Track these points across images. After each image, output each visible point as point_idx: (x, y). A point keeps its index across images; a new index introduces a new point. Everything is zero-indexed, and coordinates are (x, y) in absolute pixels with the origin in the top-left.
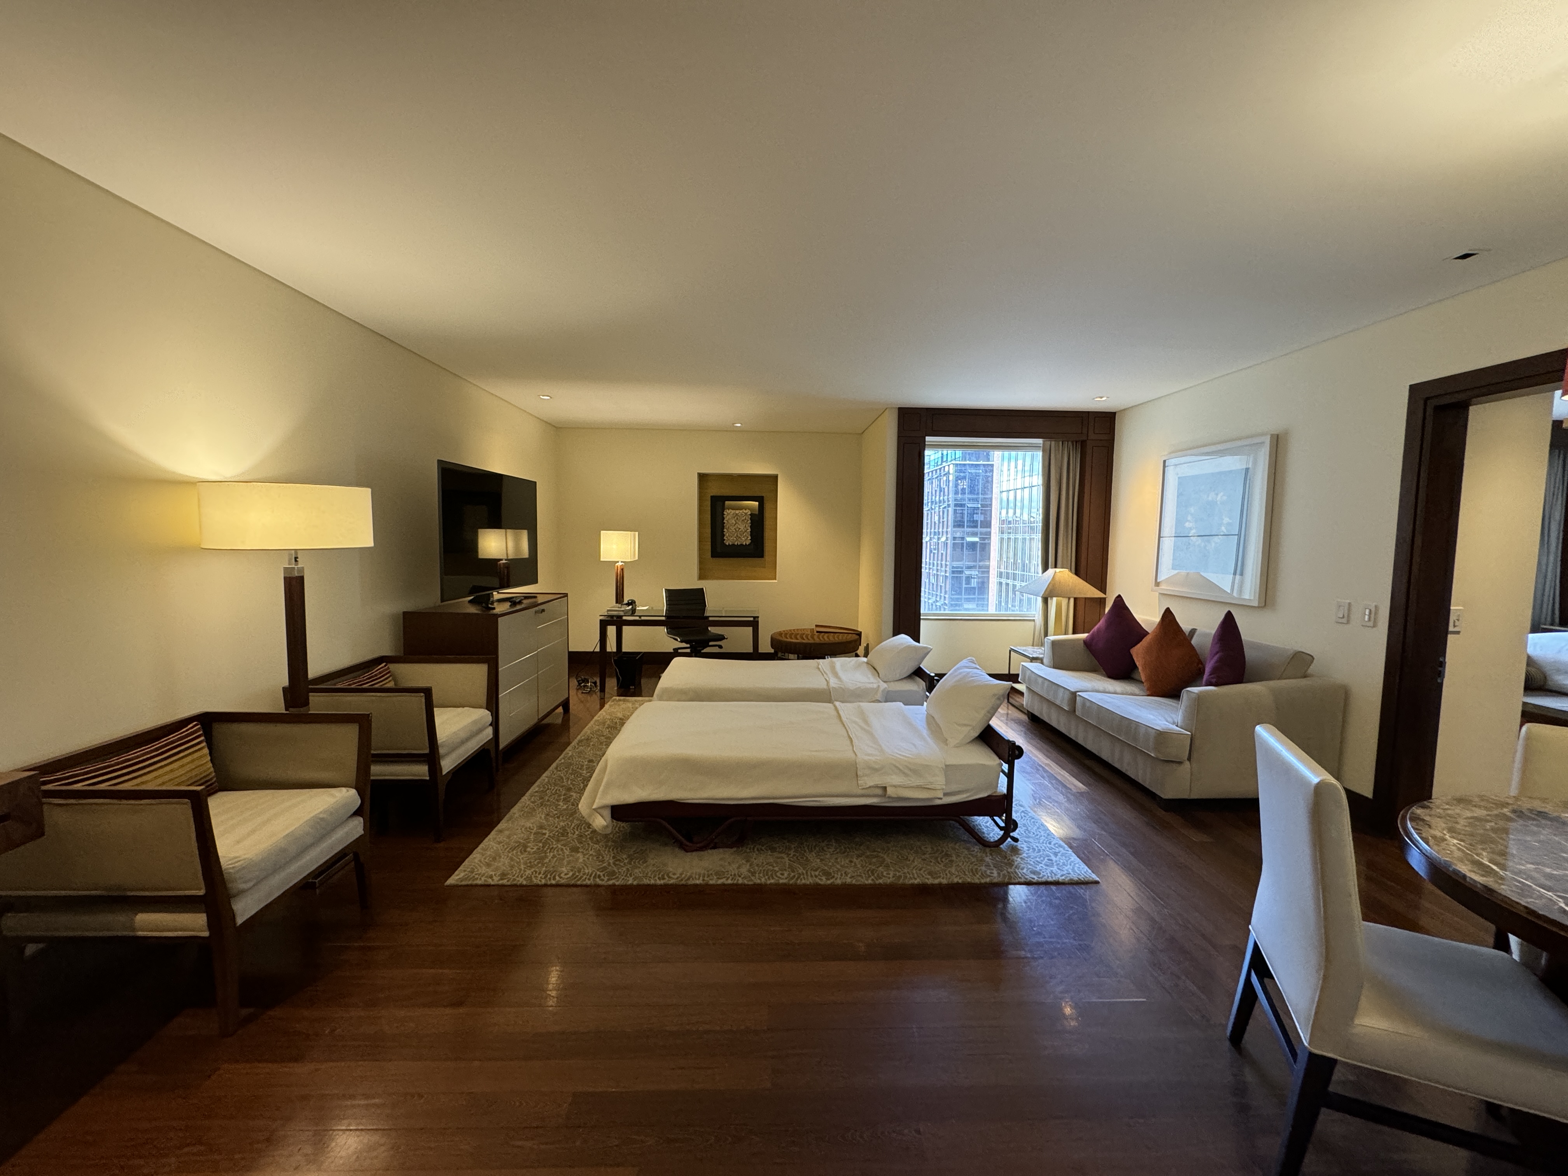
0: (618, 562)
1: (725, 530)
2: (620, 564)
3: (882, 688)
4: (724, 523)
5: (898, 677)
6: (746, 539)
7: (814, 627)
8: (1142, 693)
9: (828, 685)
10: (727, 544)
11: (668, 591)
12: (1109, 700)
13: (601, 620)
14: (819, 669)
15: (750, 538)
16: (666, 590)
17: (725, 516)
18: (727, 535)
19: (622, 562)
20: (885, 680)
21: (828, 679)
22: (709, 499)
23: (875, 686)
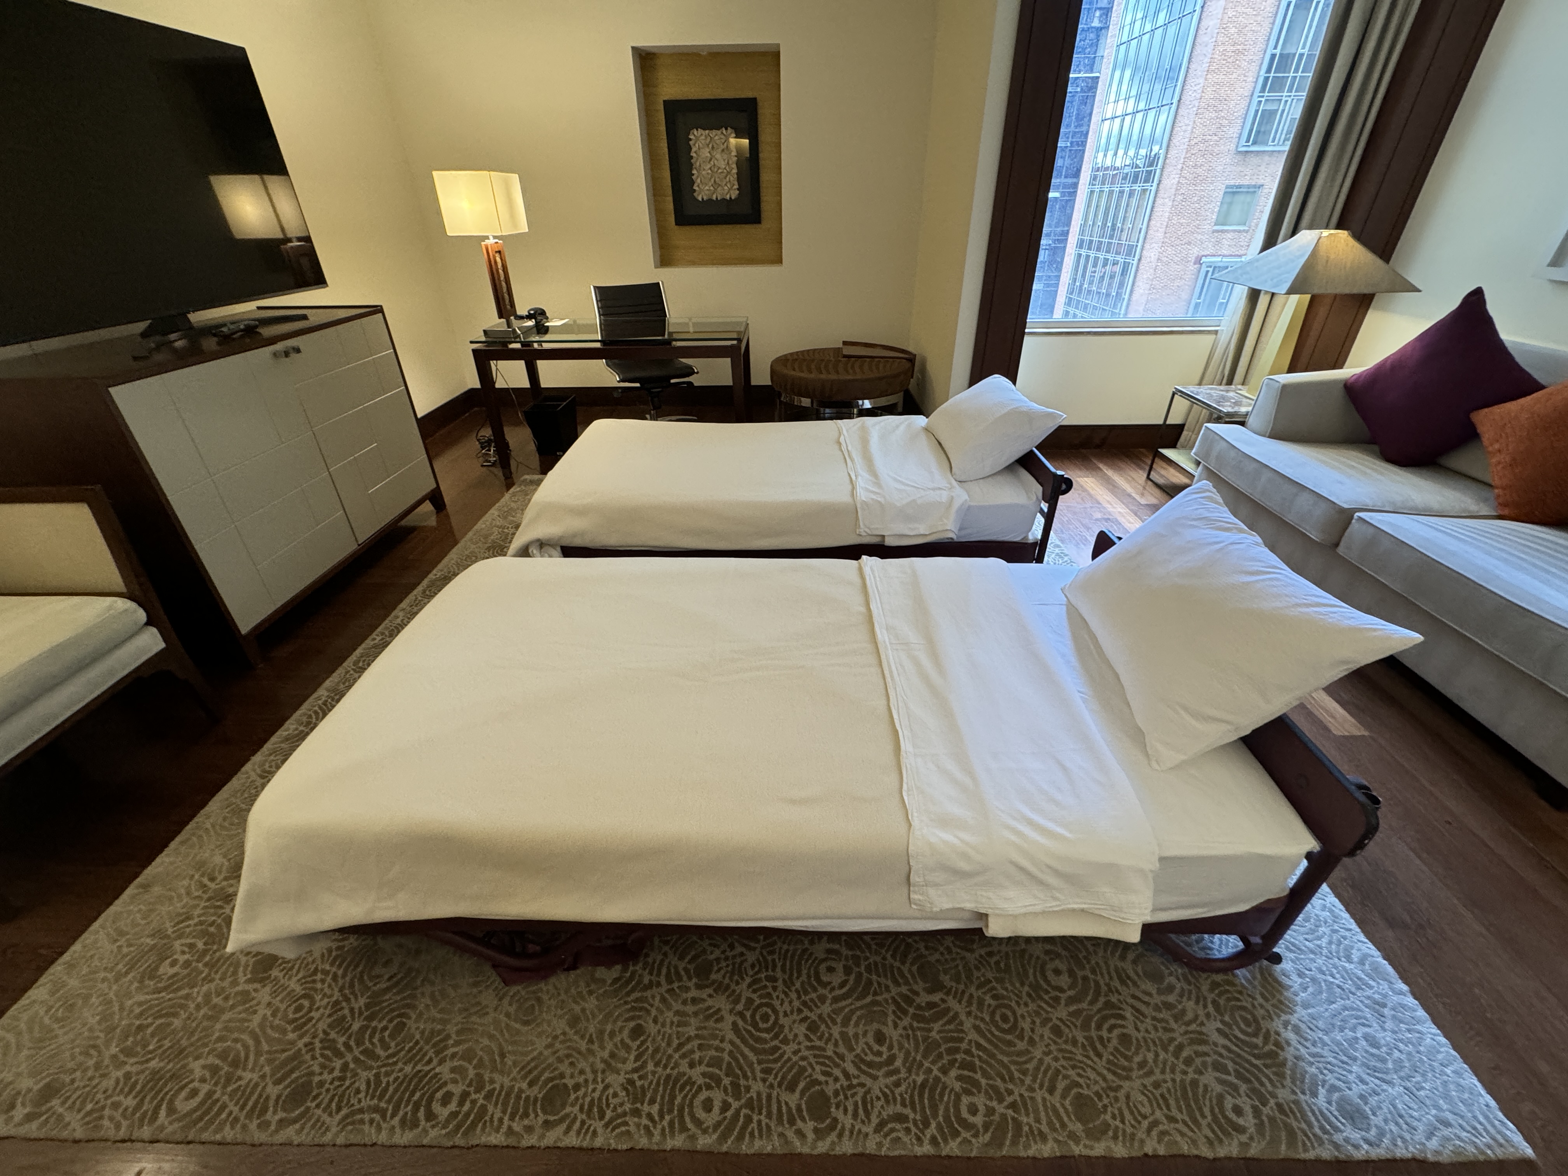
0: (487, 238)
1: (694, 172)
2: (492, 241)
3: (957, 504)
4: (692, 157)
5: (988, 471)
6: (729, 190)
7: (841, 345)
8: (1485, 511)
9: (852, 495)
10: (700, 199)
11: (600, 291)
12: (1431, 534)
13: (475, 351)
14: (840, 444)
15: (736, 187)
16: (595, 287)
17: (691, 143)
18: (699, 181)
19: (495, 237)
20: (963, 478)
21: (854, 478)
22: (662, 107)
23: (944, 496)
